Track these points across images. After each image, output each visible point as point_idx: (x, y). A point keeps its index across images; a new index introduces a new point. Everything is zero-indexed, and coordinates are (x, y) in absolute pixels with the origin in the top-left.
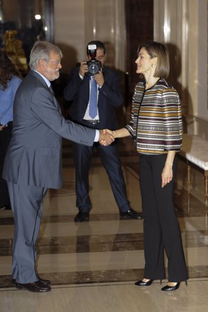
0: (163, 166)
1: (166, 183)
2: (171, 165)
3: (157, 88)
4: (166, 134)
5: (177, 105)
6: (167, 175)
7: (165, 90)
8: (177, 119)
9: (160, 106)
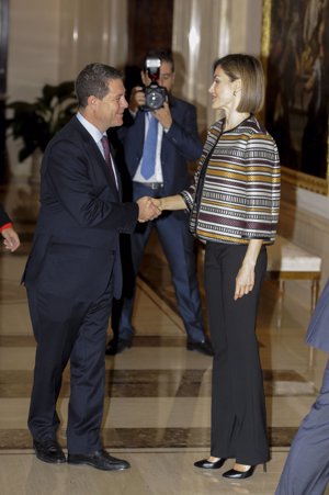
0: (239, 265)
1: (242, 294)
2: (253, 263)
3: (241, 131)
4: (248, 210)
5: (273, 165)
6: (245, 281)
7: (253, 136)
8: (271, 188)
9: (243, 162)
